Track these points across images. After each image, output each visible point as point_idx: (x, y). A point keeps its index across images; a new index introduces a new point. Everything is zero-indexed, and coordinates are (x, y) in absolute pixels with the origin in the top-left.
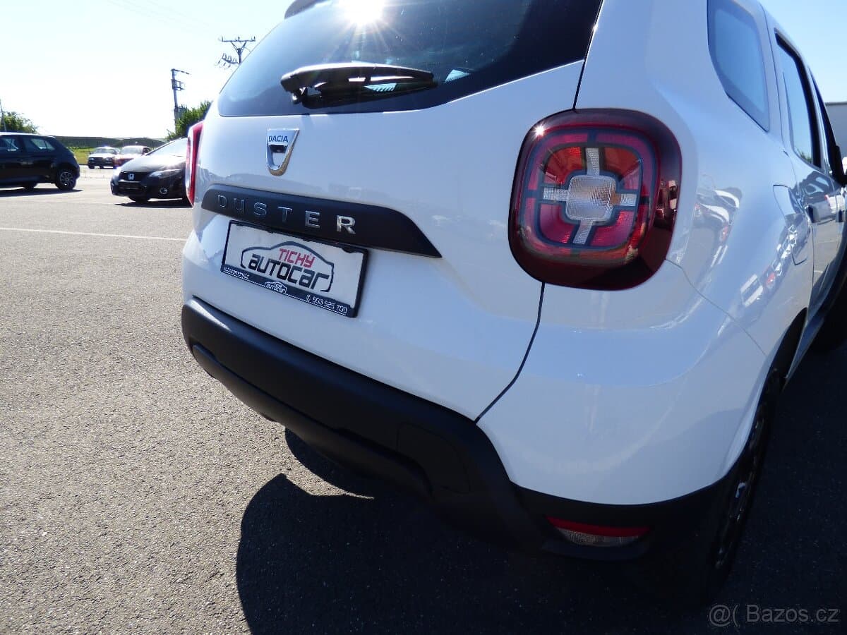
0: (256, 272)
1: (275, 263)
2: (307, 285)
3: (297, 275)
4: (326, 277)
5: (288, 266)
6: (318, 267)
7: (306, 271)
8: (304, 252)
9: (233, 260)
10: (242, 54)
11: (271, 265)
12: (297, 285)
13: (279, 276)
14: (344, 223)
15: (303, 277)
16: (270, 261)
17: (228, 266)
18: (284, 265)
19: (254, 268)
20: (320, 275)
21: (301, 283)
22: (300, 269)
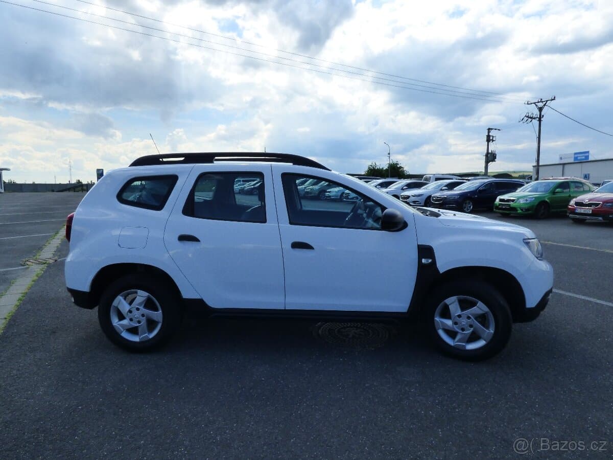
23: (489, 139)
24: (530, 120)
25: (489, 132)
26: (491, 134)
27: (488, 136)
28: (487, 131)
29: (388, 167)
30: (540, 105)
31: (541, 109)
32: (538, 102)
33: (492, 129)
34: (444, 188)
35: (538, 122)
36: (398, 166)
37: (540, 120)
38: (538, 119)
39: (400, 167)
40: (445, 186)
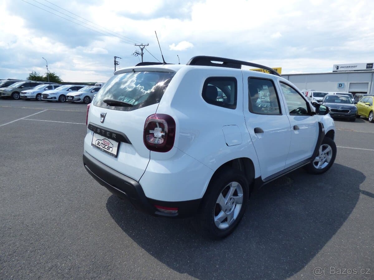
0: (98, 146)
1: (102, 144)
2: (108, 150)
3: (106, 147)
4: (112, 148)
5: (105, 145)
6: (111, 145)
7: (108, 146)
8: (108, 141)
9: (94, 143)
10: (143, 50)
11: (101, 144)
12: (106, 150)
13: (103, 147)
14: (114, 136)
15: (107, 148)
16: (101, 143)
17: (93, 144)
18: (104, 144)
19: (98, 145)
20: (110, 147)
21: (107, 149)
22: (107, 146)
23: (116, 63)
24: (137, 55)
25: (115, 59)
26: (116, 60)
27: (115, 61)
28: (114, 58)
29: (47, 76)
30: (142, 47)
31: (142, 49)
32: (141, 45)
33: (117, 57)
34: (93, 91)
35: (141, 57)
36: (55, 76)
37: (142, 56)
38: (141, 55)
39: (56, 76)
40: (93, 90)
